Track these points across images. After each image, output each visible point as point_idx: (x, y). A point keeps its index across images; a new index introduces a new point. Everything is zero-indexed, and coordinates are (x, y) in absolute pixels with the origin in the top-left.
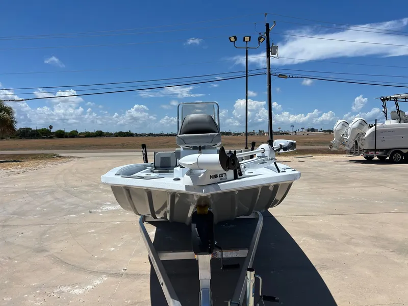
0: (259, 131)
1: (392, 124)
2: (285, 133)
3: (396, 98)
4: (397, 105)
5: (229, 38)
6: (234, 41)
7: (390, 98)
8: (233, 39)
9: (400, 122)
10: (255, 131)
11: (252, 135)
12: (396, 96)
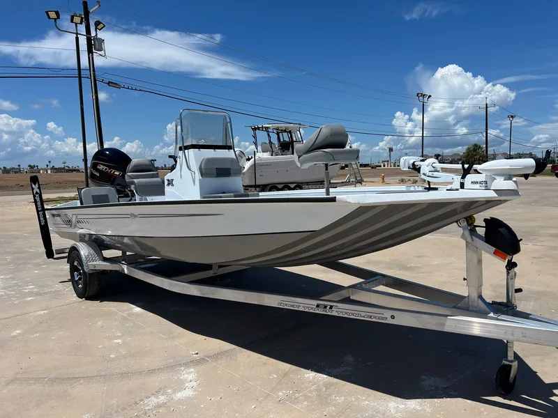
0: (30, 166)
1: (265, 157)
2: (75, 170)
3: (268, 128)
4: (269, 135)
5: (47, 13)
6: (55, 19)
7: (262, 127)
8: (53, 15)
9: (272, 155)
10: (21, 167)
11: (16, 172)
12: (267, 126)
